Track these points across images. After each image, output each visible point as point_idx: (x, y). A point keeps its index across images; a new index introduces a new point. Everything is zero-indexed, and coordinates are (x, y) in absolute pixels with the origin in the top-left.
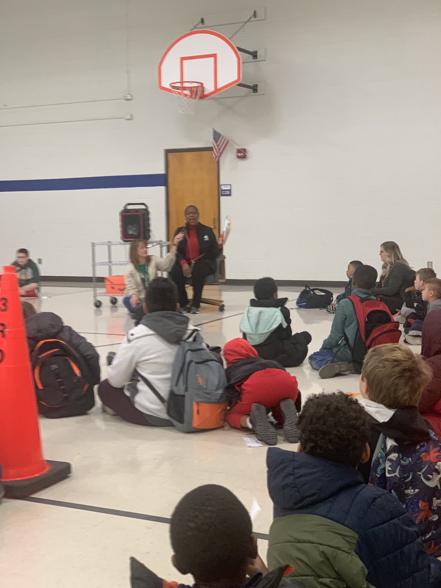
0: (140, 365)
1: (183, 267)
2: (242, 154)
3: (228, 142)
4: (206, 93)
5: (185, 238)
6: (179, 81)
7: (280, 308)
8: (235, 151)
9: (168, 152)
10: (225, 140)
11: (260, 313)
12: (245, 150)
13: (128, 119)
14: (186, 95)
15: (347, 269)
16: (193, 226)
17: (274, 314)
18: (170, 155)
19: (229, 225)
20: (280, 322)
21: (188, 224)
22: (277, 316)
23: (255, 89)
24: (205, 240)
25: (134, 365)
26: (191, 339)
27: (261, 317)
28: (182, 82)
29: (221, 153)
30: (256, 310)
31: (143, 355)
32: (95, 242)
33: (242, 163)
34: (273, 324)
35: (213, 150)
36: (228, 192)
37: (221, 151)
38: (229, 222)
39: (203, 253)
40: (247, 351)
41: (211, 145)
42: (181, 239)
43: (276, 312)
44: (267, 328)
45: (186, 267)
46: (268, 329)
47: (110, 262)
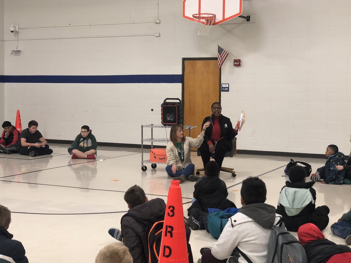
0: (240, 244)
1: (209, 146)
2: (238, 63)
3: (228, 54)
4: (216, 21)
5: (211, 125)
6: (198, 13)
7: (309, 189)
8: (233, 61)
9: (184, 60)
10: (226, 53)
11: (295, 192)
12: (240, 60)
13: (156, 37)
14: (203, 23)
15: (326, 150)
16: (217, 117)
17: (305, 194)
18: (186, 62)
19: (244, 116)
20: (310, 200)
21: (213, 115)
22: (307, 196)
23: (248, 19)
24: (225, 127)
25: (236, 245)
26: (278, 225)
27: (296, 195)
28: (200, 14)
29: (223, 62)
30: (292, 190)
31: (244, 237)
32: (143, 125)
33: (237, 69)
34: (305, 200)
35: (217, 59)
36: (227, 89)
37: (223, 61)
38: (243, 115)
39: (223, 136)
40: (317, 234)
41: (217, 56)
42: (209, 126)
43: (307, 192)
44: (300, 205)
45: (211, 146)
46: (302, 205)
47: (152, 138)
